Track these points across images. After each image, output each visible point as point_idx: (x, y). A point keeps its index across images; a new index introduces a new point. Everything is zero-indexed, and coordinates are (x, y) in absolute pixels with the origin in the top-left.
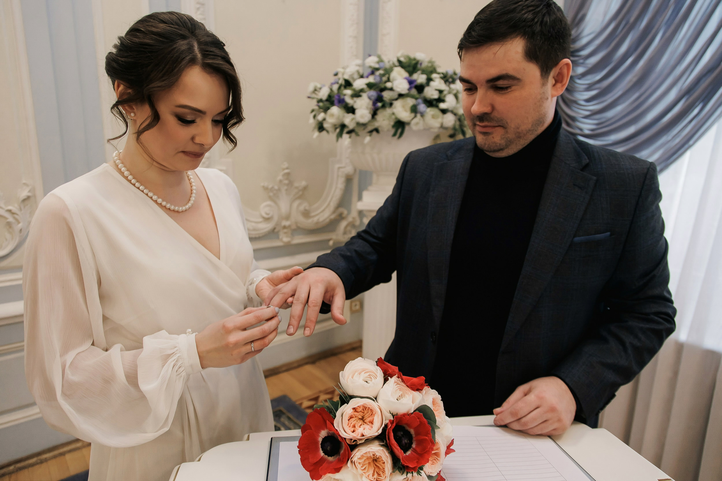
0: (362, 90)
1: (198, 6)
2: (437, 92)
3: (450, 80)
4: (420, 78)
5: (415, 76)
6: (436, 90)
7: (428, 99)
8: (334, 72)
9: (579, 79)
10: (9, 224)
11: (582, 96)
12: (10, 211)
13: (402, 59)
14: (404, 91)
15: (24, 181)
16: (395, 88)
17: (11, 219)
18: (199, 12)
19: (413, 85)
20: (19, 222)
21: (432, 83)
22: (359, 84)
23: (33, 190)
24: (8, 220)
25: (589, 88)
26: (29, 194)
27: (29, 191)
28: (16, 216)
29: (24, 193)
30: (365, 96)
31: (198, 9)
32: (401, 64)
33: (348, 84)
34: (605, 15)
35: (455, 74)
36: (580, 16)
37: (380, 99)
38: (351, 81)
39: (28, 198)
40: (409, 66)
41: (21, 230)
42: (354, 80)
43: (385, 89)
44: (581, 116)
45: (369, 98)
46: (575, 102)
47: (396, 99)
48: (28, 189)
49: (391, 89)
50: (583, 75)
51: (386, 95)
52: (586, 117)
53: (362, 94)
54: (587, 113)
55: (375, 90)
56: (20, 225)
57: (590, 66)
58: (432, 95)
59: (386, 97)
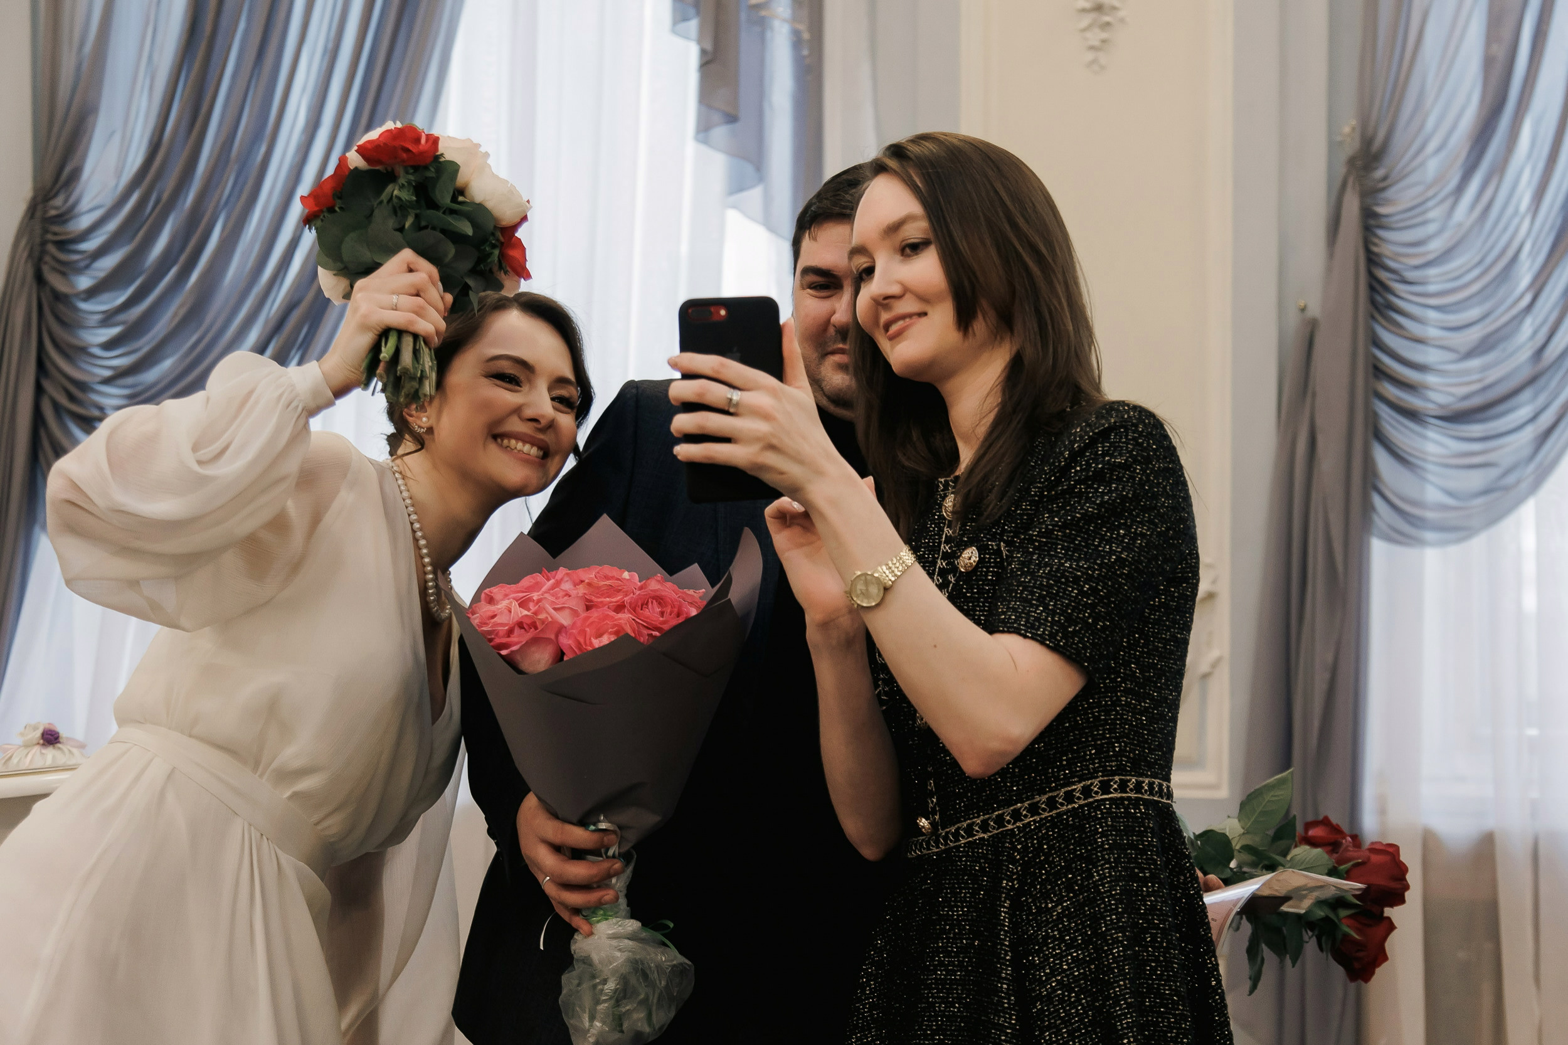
9: (85, 300)
11: (95, 337)
25: (108, 319)
34: (119, 173)
36: (67, 170)
44: (98, 379)
46: (83, 350)
50: (91, 293)
52: (107, 381)
54: (107, 373)
57: (102, 274)
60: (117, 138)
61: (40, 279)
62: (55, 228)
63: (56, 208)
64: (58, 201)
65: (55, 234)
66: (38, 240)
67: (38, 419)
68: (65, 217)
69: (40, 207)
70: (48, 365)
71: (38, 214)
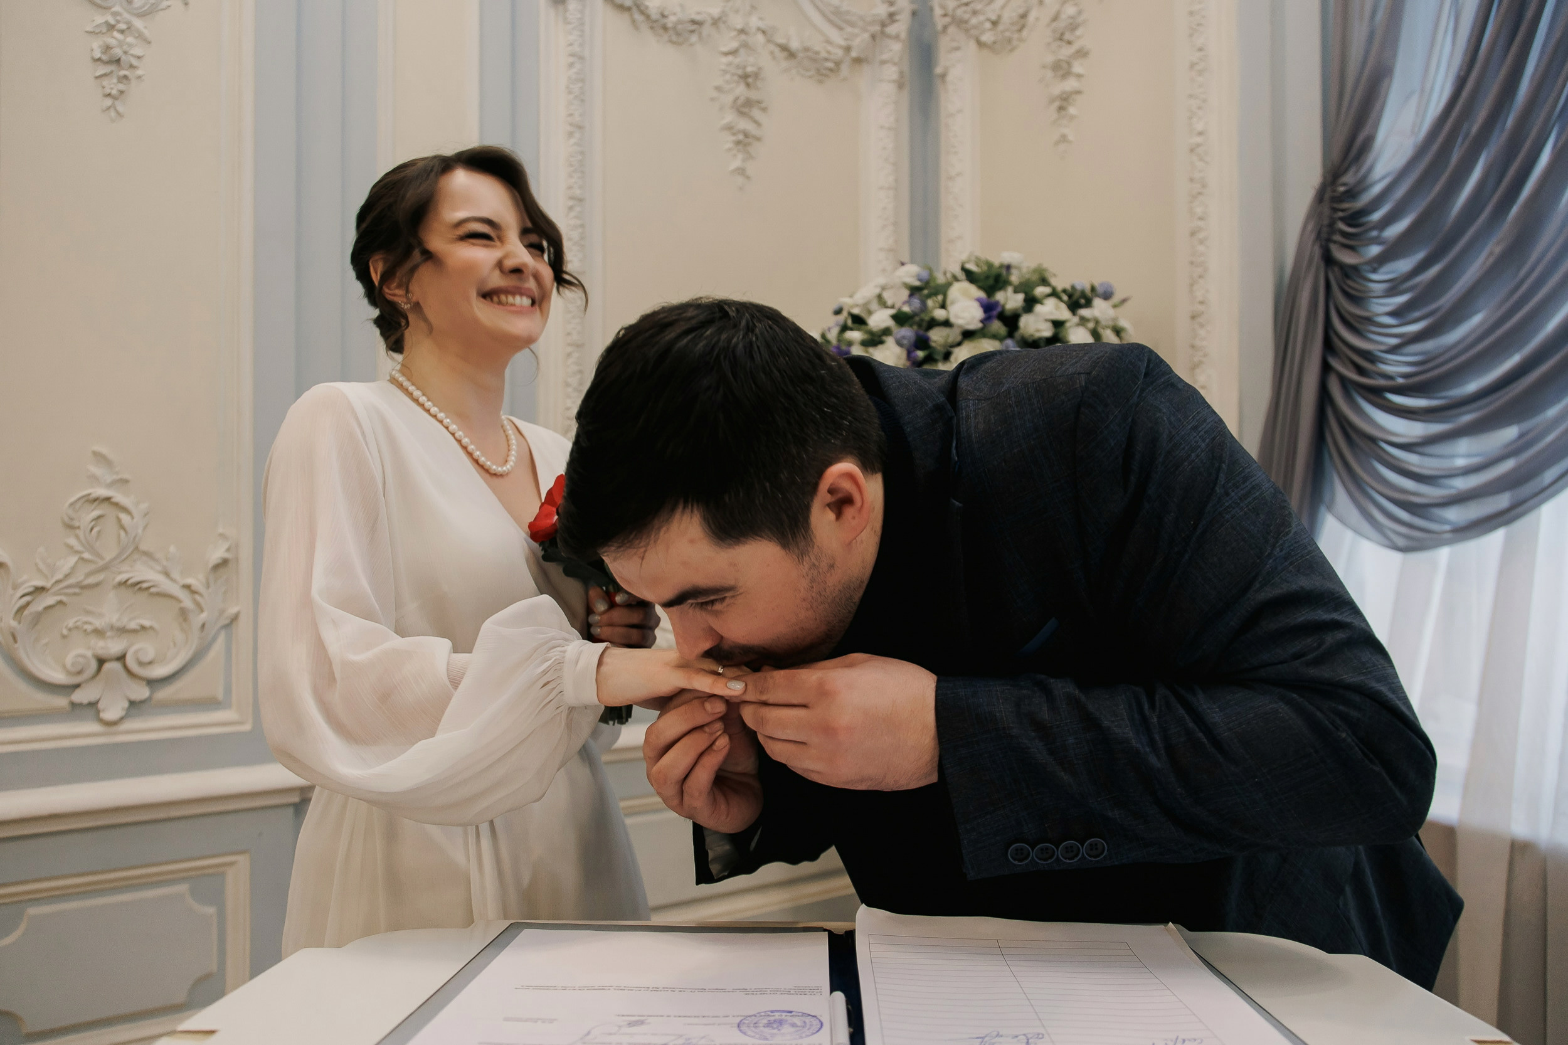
0: (887, 332)
1: (571, 203)
2: (1049, 325)
3: (1083, 301)
4: (1011, 300)
5: (1000, 296)
6: (1047, 320)
7: (1030, 340)
8: (835, 306)
9: (1374, 271)
10: (183, 613)
11: (1381, 307)
12: (187, 587)
13: (971, 267)
14: (975, 325)
15: (221, 530)
16: (953, 320)
17: (187, 602)
18: (572, 214)
19: (995, 313)
20: (202, 611)
21: (1038, 308)
22: (880, 319)
23: (233, 548)
24: (182, 605)
25: (1394, 288)
26: (227, 555)
27: (228, 550)
28: (197, 597)
29: (217, 554)
30: (890, 341)
31: (571, 208)
32: (970, 276)
33: (858, 321)
35: (1093, 289)
36: (1358, 142)
37: (922, 342)
38: (863, 315)
39: (225, 562)
40: (987, 277)
41: (203, 626)
42: (870, 313)
43: (933, 323)
44: (1383, 348)
45: (899, 343)
46: (1369, 320)
47: (959, 344)
48: (226, 546)
49: (947, 323)
50: (1379, 262)
51: (937, 336)
52: (1393, 350)
53: (884, 338)
54: (1394, 341)
55: (911, 326)
56: (204, 616)
57: (1391, 242)
58: (1038, 331)
59: (935, 342)
60: (1414, 101)
61: (1328, 260)
62: (1345, 205)
63: (1344, 184)
64: (1349, 178)
65: (1343, 210)
66: (1326, 222)
67: (1324, 397)
68: (1352, 194)
69: (1329, 189)
70: (1336, 340)
71: (1327, 196)
